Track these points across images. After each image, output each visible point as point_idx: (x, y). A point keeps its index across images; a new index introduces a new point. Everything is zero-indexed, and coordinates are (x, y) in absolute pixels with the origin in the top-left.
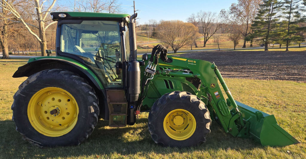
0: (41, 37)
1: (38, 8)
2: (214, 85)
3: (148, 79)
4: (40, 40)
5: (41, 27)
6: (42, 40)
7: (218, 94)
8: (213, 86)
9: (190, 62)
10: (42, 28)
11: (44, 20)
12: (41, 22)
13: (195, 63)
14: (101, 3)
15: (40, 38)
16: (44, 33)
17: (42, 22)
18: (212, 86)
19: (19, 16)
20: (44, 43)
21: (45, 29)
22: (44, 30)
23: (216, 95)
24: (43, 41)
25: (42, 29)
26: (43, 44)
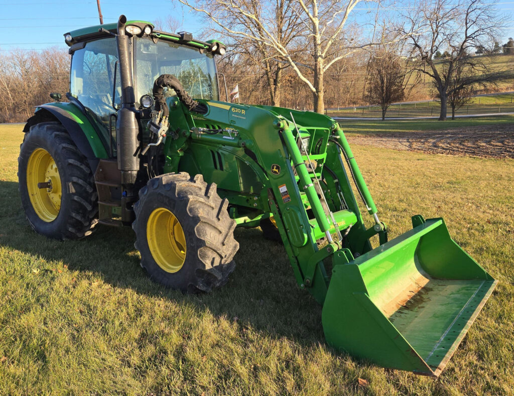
0: (316, 84)
1: (316, 36)
2: (277, 168)
3: (149, 145)
4: (314, 90)
5: (318, 67)
6: (317, 89)
7: (286, 192)
8: (277, 171)
9: (235, 113)
10: (320, 69)
11: (323, 55)
12: (318, 60)
13: (243, 115)
14: (447, 6)
15: (314, 87)
16: (321, 78)
17: (320, 59)
18: (275, 170)
19: (285, 53)
20: (320, 94)
21: (324, 70)
22: (322, 73)
23: (281, 192)
24: (318, 91)
25: (318, 71)
26: (318, 96)
